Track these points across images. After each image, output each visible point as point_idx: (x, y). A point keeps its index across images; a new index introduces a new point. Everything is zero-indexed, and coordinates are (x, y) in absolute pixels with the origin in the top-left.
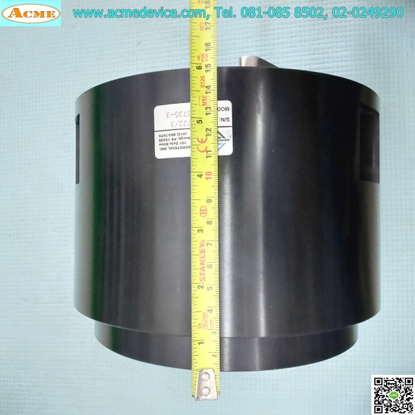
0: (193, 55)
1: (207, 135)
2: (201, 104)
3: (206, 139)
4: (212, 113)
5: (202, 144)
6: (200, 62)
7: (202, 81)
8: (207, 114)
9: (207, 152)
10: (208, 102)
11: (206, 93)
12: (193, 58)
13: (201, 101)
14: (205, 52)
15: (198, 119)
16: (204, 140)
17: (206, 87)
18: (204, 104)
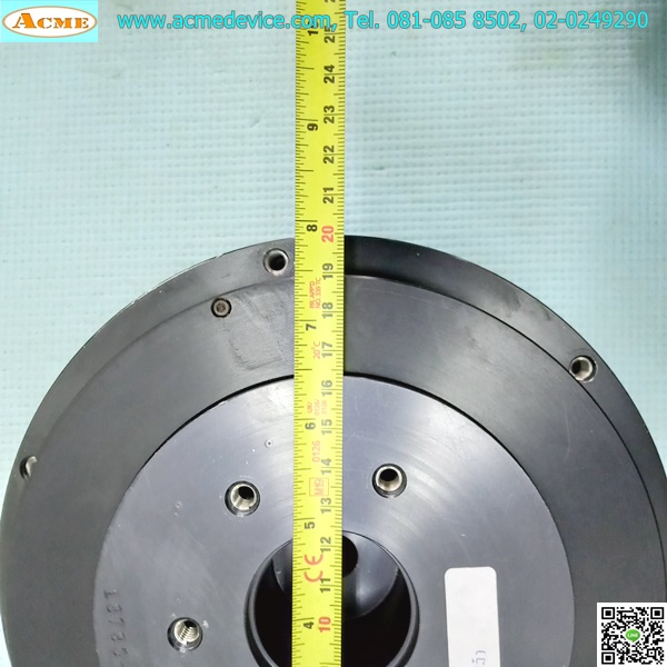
0: (300, 404)
1: (322, 550)
2: (313, 492)
3: (322, 556)
4: (333, 509)
5: (313, 567)
6: (312, 415)
7: (316, 451)
8: (323, 511)
9: (322, 580)
10: (325, 488)
11: (323, 472)
12: (300, 410)
13: (313, 487)
14: (321, 398)
15: (307, 521)
16: (317, 560)
17: (323, 461)
18: (319, 492)
